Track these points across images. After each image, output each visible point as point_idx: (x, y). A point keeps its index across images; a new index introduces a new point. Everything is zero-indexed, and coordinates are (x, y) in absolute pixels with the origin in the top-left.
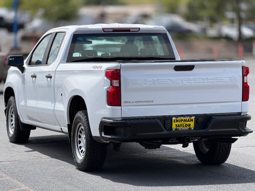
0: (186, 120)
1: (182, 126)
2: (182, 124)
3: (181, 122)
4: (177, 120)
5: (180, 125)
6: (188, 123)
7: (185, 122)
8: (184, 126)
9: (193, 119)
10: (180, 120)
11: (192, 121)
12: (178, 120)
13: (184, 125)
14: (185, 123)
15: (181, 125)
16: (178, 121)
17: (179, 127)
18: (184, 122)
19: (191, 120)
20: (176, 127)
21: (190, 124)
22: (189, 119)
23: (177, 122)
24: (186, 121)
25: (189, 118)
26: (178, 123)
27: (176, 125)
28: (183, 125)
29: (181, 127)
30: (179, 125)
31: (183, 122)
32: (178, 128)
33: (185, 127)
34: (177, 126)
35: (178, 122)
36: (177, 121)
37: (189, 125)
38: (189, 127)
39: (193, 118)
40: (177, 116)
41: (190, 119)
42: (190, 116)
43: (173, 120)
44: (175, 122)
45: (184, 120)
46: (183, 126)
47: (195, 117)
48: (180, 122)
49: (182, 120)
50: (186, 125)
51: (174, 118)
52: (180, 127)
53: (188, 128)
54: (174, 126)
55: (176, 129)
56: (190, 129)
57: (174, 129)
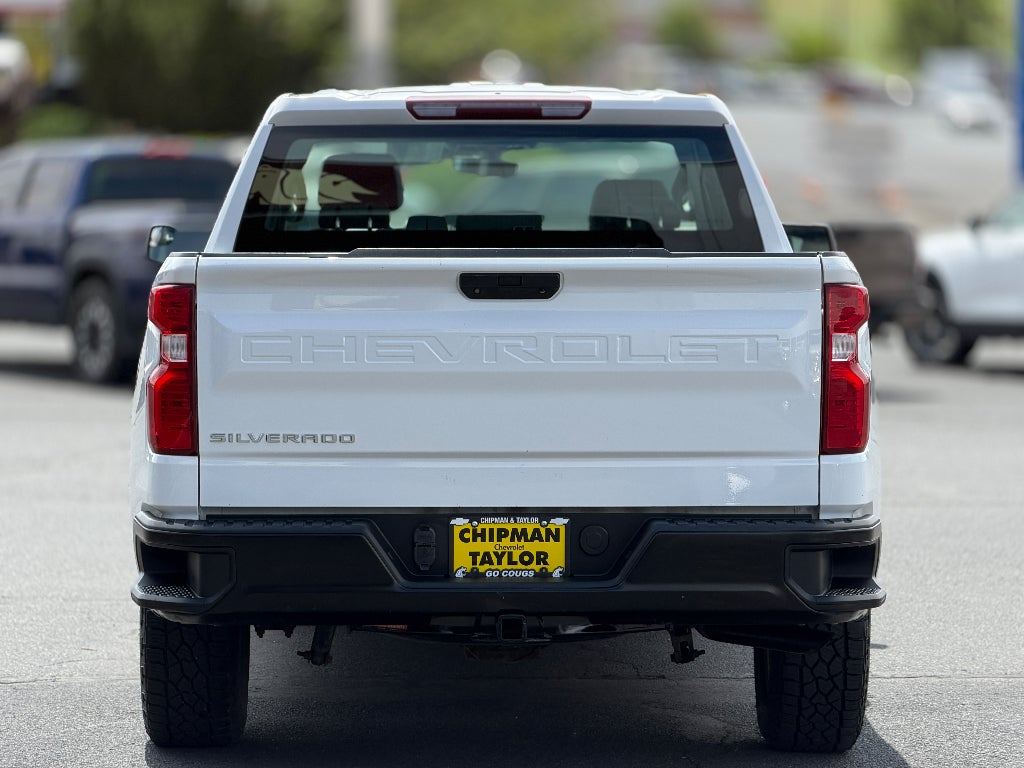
0: (524, 531)
1: (505, 560)
2: (503, 554)
3: (499, 540)
4: (475, 531)
5: (496, 554)
6: (534, 547)
7: (519, 540)
8: (515, 563)
9: (557, 530)
10: (491, 530)
11: (557, 539)
12: (483, 530)
13: (516, 558)
14: (520, 544)
15: (500, 557)
16: (483, 535)
17: (487, 566)
18: (512, 540)
19: (548, 532)
20: (474, 563)
21: (546, 555)
22: (536, 531)
23: (475, 540)
24: (526, 540)
25: (538, 526)
26: (481, 547)
27: (474, 555)
28: (510, 554)
29: (499, 563)
30: (487, 554)
31: (506, 541)
32: (482, 569)
33: (520, 566)
34: (479, 559)
35: (483, 540)
36: (475, 536)
37: (542, 557)
38: (537, 568)
39: (560, 523)
40: (474, 514)
41: (543, 532)
42: (546, 514)
43: (457, 532)
44: (467, 541)
45: (515, 531)
46: (511, 562)
47: (566, 521)
48: (491, 540)
49: (502, 533)
50: (526, 558)
51: (460, 523)
52: (495, 566)
53: (532, 574)
54: (462, 558)
55: (474, 575)
56: (544, 575)
57: (459, 574)
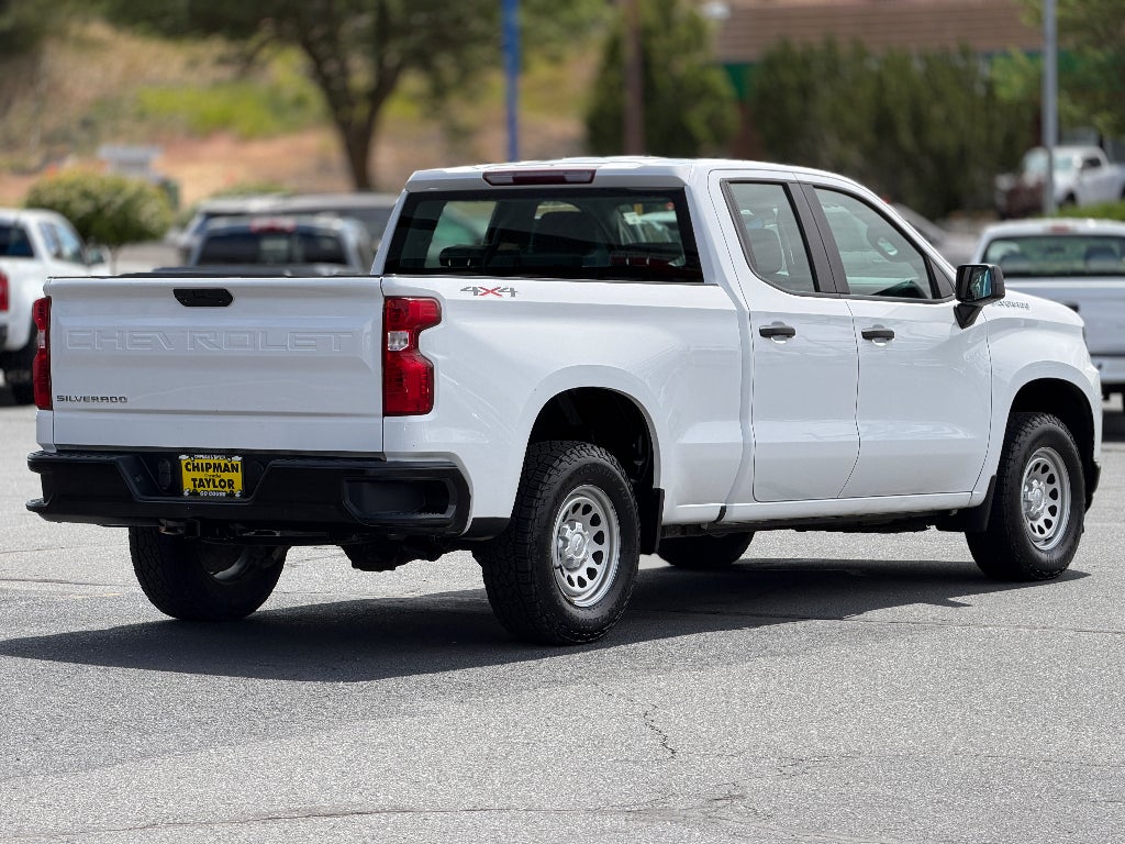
0: (220, 465)
1: (211, 484)
2: (210, 480)
3: (207, 471)
4: (193, 464)
5: (206, 480)
6: (226, 476)
7: (218, 471)
8: (217, 487)
9: (237, 465)
10: (202, 464)
11: (237, 471)
12: (198, 464)
13: (217, 483)
14: (218, 474)
15: (208, 483)
16: (197, 467)
17: (201, 488)
18: (214, 471)
19: (232, 465)
20: (195, 485)
21: (233, 482)
22: (226, 465)
23: (194, 470)
24: (221, 471)
25: (226, 462)
26: (198, 475)
27: (194, 480)
28: (214, 481)
29: (208, 486)
30: (201, 480)
31: (211, 472)
32: (199, 490)
33: (220, 489)
34: (197, 483)
35: (198, 470)
36: (194, 467)
37: (231, 483)
38: (228, 490)
39: (237, 459)
40: (192, 452)
41: (229, 465)
42: (230, 453)
43: (184, 464)
44: (189, 471)
45: (215, 465)
46: (214, 486)
47: (240, 458)
48: (203, 470)
49: (208, 466)
50: (222, 483)
51: (184, 458)
52: (206, 488)
53: (224, 494)
54: (188, 486)
55: (194, 493)
56: (232, 495)
57: (186, 494)
